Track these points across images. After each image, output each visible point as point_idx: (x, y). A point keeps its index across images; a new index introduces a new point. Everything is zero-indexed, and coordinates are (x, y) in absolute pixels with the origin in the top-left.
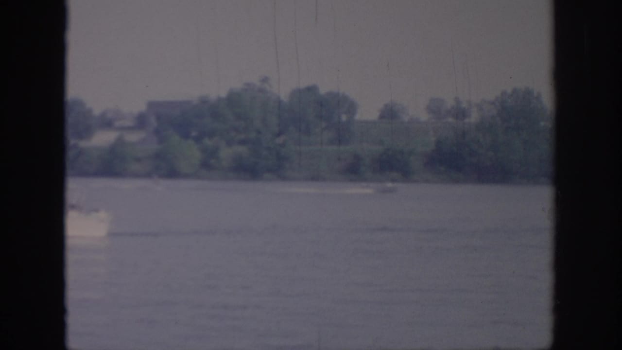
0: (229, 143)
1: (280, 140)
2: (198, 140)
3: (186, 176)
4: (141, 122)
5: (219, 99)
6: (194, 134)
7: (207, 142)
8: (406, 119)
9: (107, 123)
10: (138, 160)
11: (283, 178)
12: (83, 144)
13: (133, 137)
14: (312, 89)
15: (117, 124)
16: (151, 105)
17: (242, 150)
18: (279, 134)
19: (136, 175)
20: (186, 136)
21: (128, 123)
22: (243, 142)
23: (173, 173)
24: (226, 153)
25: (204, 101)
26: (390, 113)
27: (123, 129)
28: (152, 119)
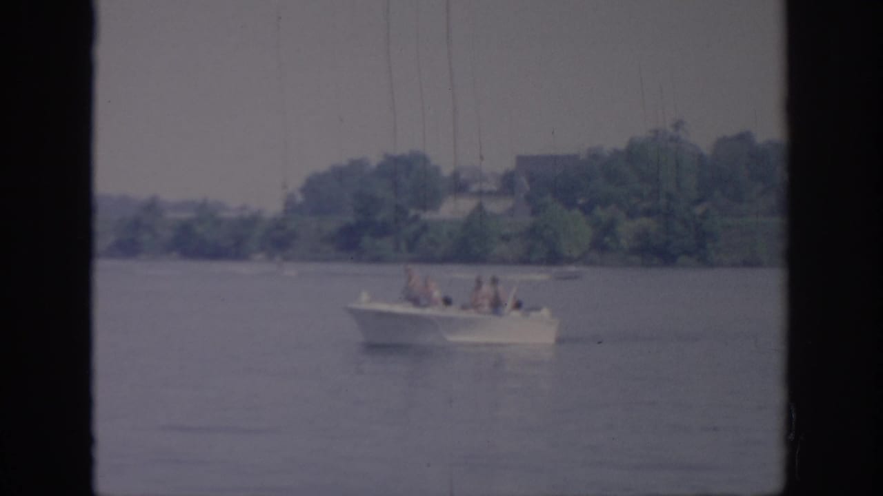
0: (631, 215)
1: (699, 210)
2: (587, 210)
3: (570, 261)
4: (508, 183)
5: (616, 153)
6: (581, 201)
7: (599, 212)
9: (459, 187)
10: (505, 238)
11: (705, 262)
12: (427, 216)
13: (495, 207)
15: (474, 188)
16: (521, 160)
17: (645, 221)
18: (699, 201)
19: (503, 261)
20: (570, 205)
21: (492, 186)
22: (648, 213)
23: (554, 258)
24: (627, 229)
25: (594, 155)
27: (480, 193)
28: (523, 181)
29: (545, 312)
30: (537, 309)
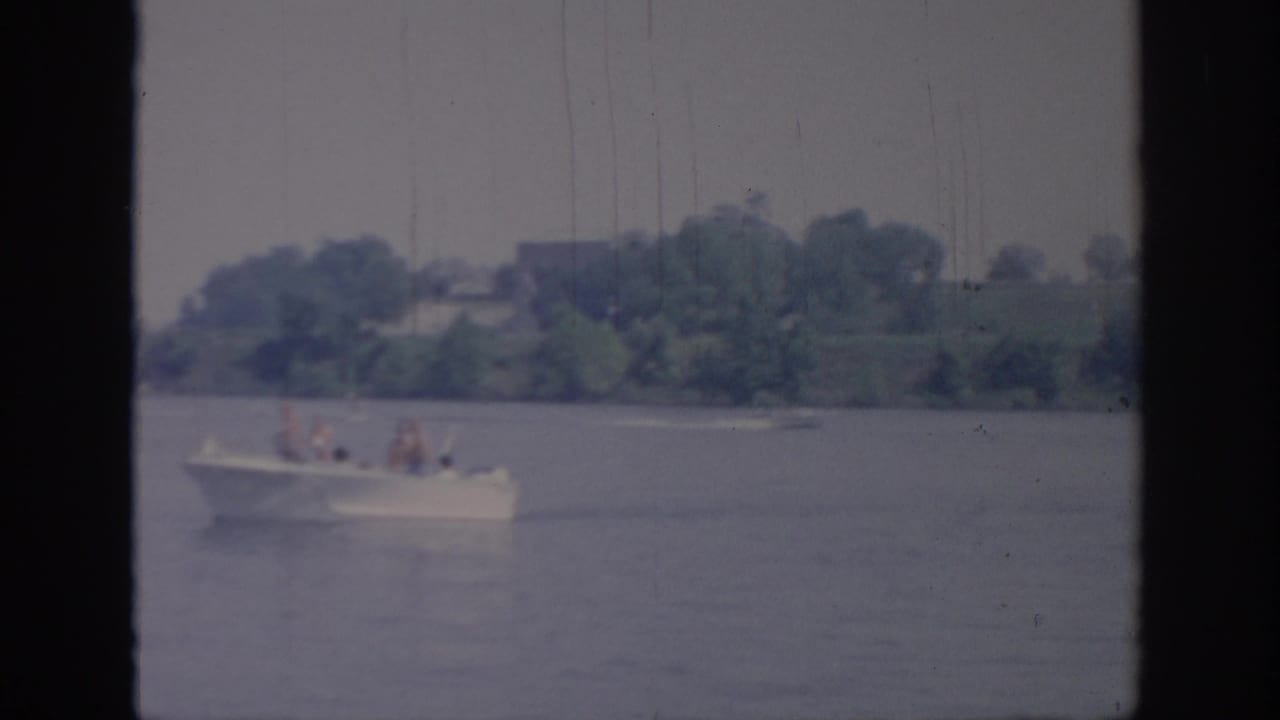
0: (686, 330)
1: (786, 324)
2: (620, 323)
3: (595, 398)
4: (504, 283)
5: (663, 241)
6: (612, 310)
7: (641, 326)
8: (1043, 277)
9: (437, 289)
10: (501, 364)
11: (794, 398)
12: (387, 330)
13: (487, 317)
14: (852, 219)
15: (457, 288)
16: (527, 250)
17: (707, 341)
18: (787, 311)
19: (498, 397)
20: (598, 315)
21: (483, 288)
22: (714, 327)
24: (679, 351)
25: (634, 243)
26: (1010, 267)
27: (464, 298)
28: (527, 279)
29: (500, 475)
30: (488, 470)
